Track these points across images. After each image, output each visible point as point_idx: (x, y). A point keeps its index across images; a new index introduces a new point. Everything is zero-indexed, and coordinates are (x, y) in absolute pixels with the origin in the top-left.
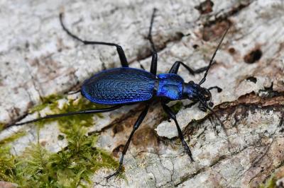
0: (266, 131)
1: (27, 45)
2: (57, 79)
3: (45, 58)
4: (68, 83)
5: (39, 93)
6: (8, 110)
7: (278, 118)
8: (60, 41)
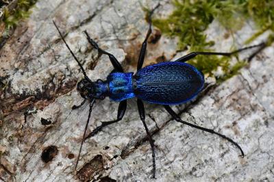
0: (22, 74)
1: (266, 123)
2: (230, 93)
3: (247, 113)
4: (218, 91)
5: (243, 77)
6: (268, 58)
7: (14, 86)
8: (236, 133)
